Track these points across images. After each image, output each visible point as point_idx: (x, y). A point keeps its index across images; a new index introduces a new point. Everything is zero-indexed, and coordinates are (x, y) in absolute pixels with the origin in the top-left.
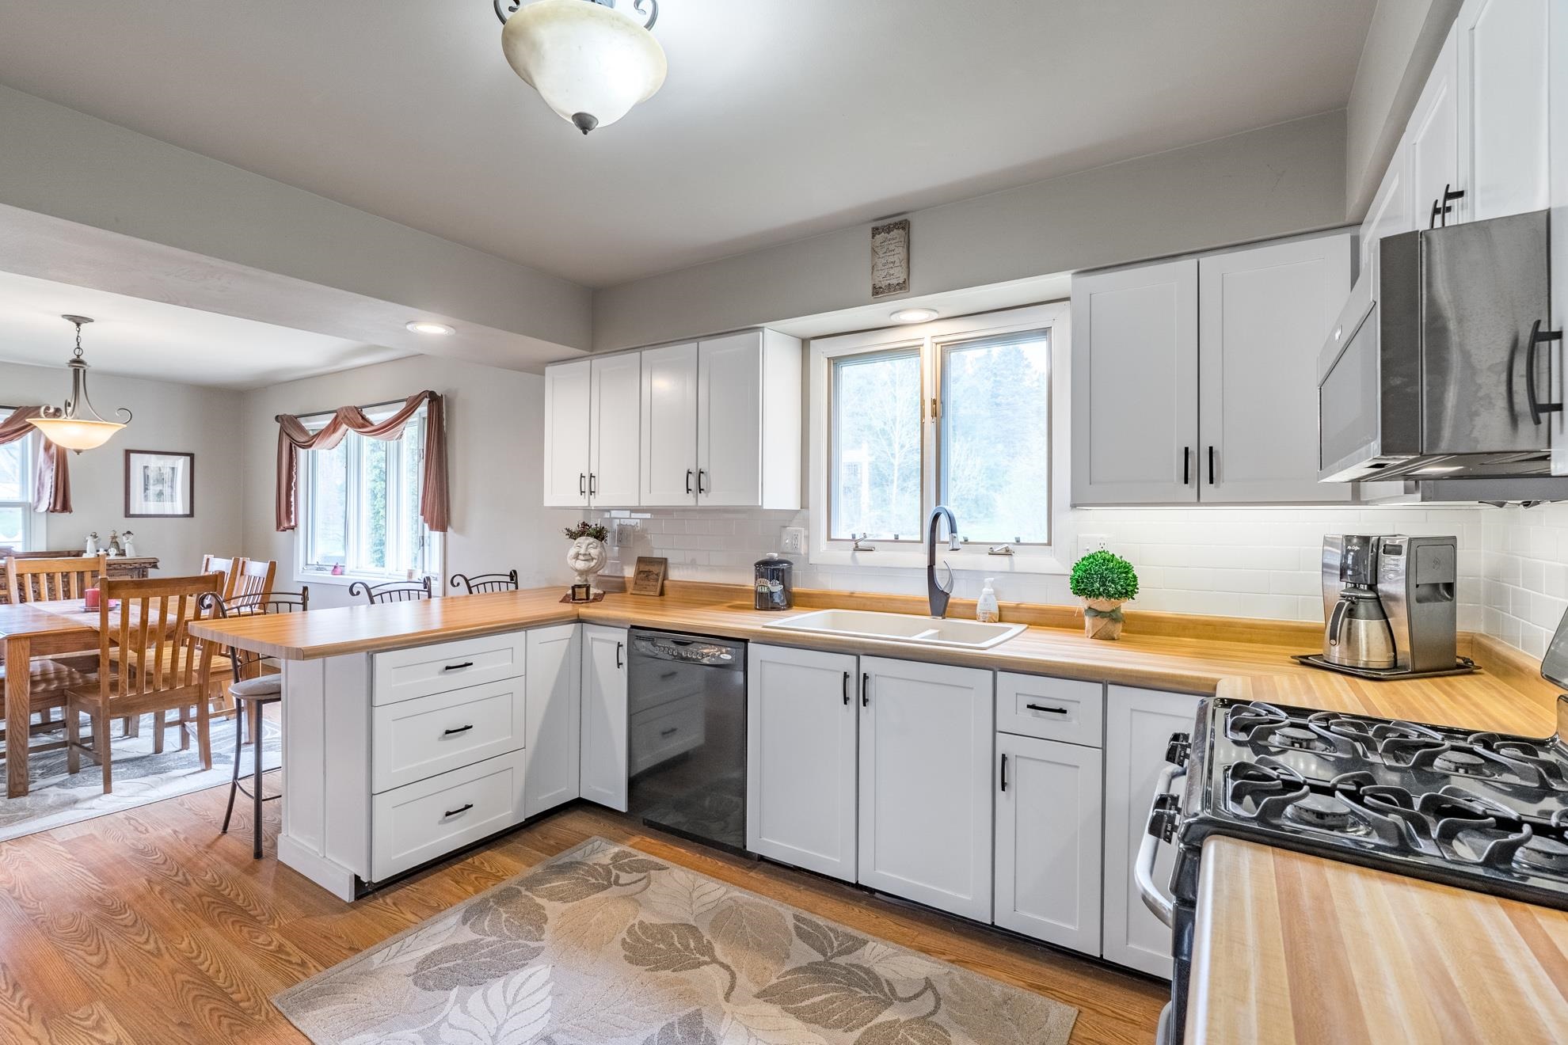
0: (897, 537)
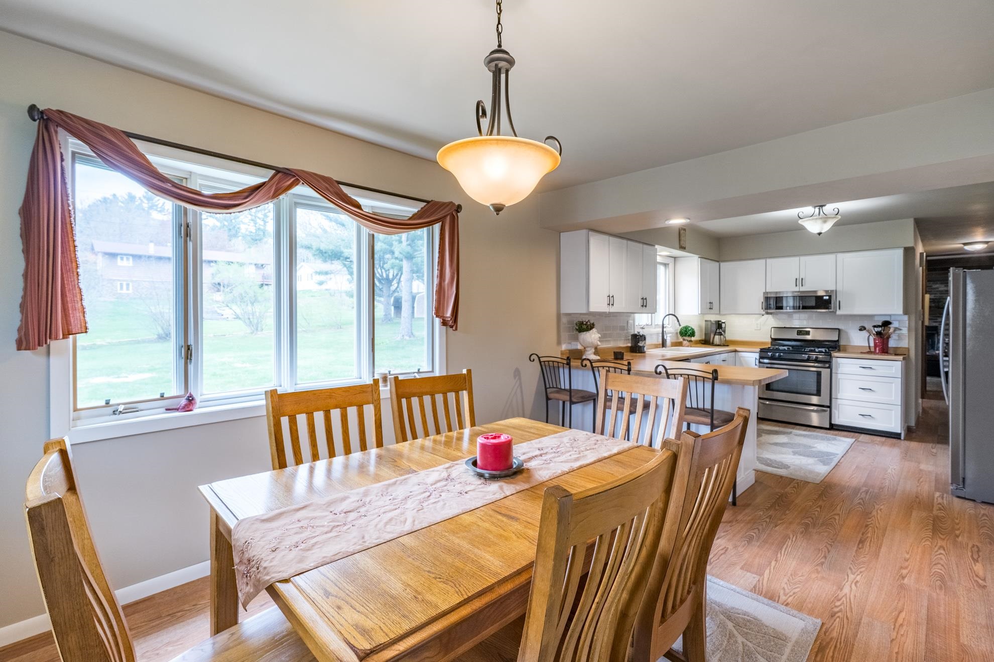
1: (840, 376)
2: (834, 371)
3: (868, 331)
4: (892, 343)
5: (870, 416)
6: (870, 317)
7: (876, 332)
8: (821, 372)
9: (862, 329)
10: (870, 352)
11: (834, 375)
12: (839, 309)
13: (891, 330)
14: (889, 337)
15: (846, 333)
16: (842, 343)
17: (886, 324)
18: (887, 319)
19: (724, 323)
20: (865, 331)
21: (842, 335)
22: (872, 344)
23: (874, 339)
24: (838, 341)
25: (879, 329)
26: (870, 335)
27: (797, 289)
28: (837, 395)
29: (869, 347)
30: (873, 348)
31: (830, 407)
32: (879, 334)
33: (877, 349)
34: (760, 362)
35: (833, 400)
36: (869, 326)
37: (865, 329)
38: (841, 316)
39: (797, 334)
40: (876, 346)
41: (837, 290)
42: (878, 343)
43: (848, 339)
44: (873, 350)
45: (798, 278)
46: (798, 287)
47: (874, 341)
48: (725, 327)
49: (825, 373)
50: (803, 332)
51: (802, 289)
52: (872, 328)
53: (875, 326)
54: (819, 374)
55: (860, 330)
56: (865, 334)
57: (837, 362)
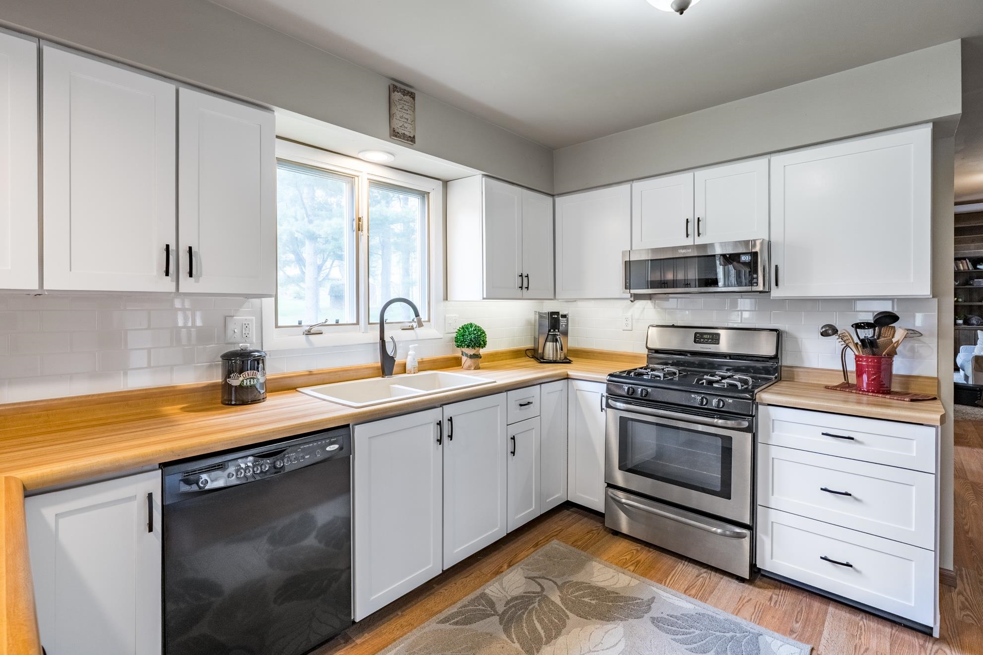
0: (337, 322)
1: (774, 452)
2: (760, 439)
3: (842, 337)
4: (899, 366)
5: (848, 565)
6: (848, 302)
7: (862, 341)
8: (730, 439)
9: (829, 331)
10: (846, 387)
11: (760, 447)
12: (777, 284)
13: (899, 335)
14: (892, 353)
15: (795, 339)
16: (787, 361)
17: (886, 320)
18: (887, 307)
19: (564, 316)
20: (835, 337)
21: (787, 345)
22: (851, 366)
23: (857, 356)
24: (776, 358)
25: (868, 333)
26: (847, 346)
27: (689, 242)
28: (767, 498)
29: (845, 372)
30: (855, 375)
31: (751, 528)
32: (866, 344)
33: (865, 377)
34: (608, 406)
35: (760, 510)
36: (844, 324)
37: (835, 331)
38: (783, 301)
39: (695, 342)
40: (859, 372)
41: (772, 240)
42: (868, 366)
43: (798, 352)
44: (853, 379)
45: (690, 218)
46: (691, 239)
47: (857, 362)
48: (567, 325)
49: (742, 442)
50: (705, 336)
51: (699, 241)
52: (852, 331)
53: (858, 326)
54: (727, 442)
55: (824, 334)
56: (834, 343)
57: (768, 416)
